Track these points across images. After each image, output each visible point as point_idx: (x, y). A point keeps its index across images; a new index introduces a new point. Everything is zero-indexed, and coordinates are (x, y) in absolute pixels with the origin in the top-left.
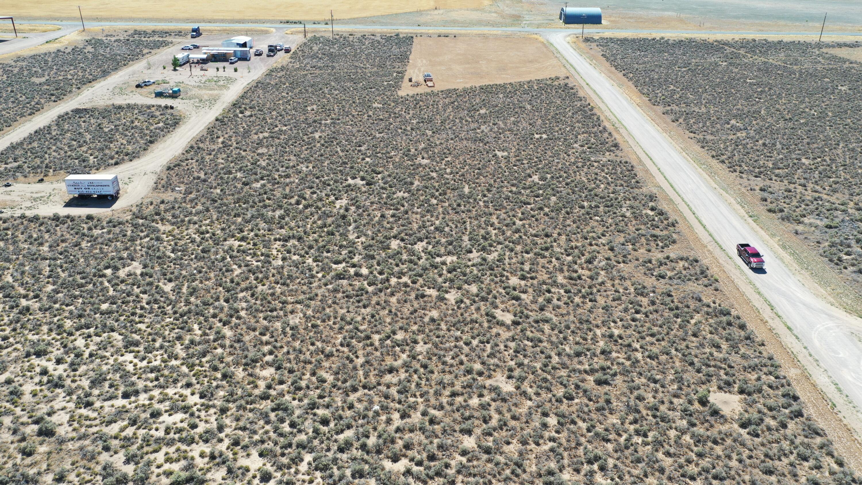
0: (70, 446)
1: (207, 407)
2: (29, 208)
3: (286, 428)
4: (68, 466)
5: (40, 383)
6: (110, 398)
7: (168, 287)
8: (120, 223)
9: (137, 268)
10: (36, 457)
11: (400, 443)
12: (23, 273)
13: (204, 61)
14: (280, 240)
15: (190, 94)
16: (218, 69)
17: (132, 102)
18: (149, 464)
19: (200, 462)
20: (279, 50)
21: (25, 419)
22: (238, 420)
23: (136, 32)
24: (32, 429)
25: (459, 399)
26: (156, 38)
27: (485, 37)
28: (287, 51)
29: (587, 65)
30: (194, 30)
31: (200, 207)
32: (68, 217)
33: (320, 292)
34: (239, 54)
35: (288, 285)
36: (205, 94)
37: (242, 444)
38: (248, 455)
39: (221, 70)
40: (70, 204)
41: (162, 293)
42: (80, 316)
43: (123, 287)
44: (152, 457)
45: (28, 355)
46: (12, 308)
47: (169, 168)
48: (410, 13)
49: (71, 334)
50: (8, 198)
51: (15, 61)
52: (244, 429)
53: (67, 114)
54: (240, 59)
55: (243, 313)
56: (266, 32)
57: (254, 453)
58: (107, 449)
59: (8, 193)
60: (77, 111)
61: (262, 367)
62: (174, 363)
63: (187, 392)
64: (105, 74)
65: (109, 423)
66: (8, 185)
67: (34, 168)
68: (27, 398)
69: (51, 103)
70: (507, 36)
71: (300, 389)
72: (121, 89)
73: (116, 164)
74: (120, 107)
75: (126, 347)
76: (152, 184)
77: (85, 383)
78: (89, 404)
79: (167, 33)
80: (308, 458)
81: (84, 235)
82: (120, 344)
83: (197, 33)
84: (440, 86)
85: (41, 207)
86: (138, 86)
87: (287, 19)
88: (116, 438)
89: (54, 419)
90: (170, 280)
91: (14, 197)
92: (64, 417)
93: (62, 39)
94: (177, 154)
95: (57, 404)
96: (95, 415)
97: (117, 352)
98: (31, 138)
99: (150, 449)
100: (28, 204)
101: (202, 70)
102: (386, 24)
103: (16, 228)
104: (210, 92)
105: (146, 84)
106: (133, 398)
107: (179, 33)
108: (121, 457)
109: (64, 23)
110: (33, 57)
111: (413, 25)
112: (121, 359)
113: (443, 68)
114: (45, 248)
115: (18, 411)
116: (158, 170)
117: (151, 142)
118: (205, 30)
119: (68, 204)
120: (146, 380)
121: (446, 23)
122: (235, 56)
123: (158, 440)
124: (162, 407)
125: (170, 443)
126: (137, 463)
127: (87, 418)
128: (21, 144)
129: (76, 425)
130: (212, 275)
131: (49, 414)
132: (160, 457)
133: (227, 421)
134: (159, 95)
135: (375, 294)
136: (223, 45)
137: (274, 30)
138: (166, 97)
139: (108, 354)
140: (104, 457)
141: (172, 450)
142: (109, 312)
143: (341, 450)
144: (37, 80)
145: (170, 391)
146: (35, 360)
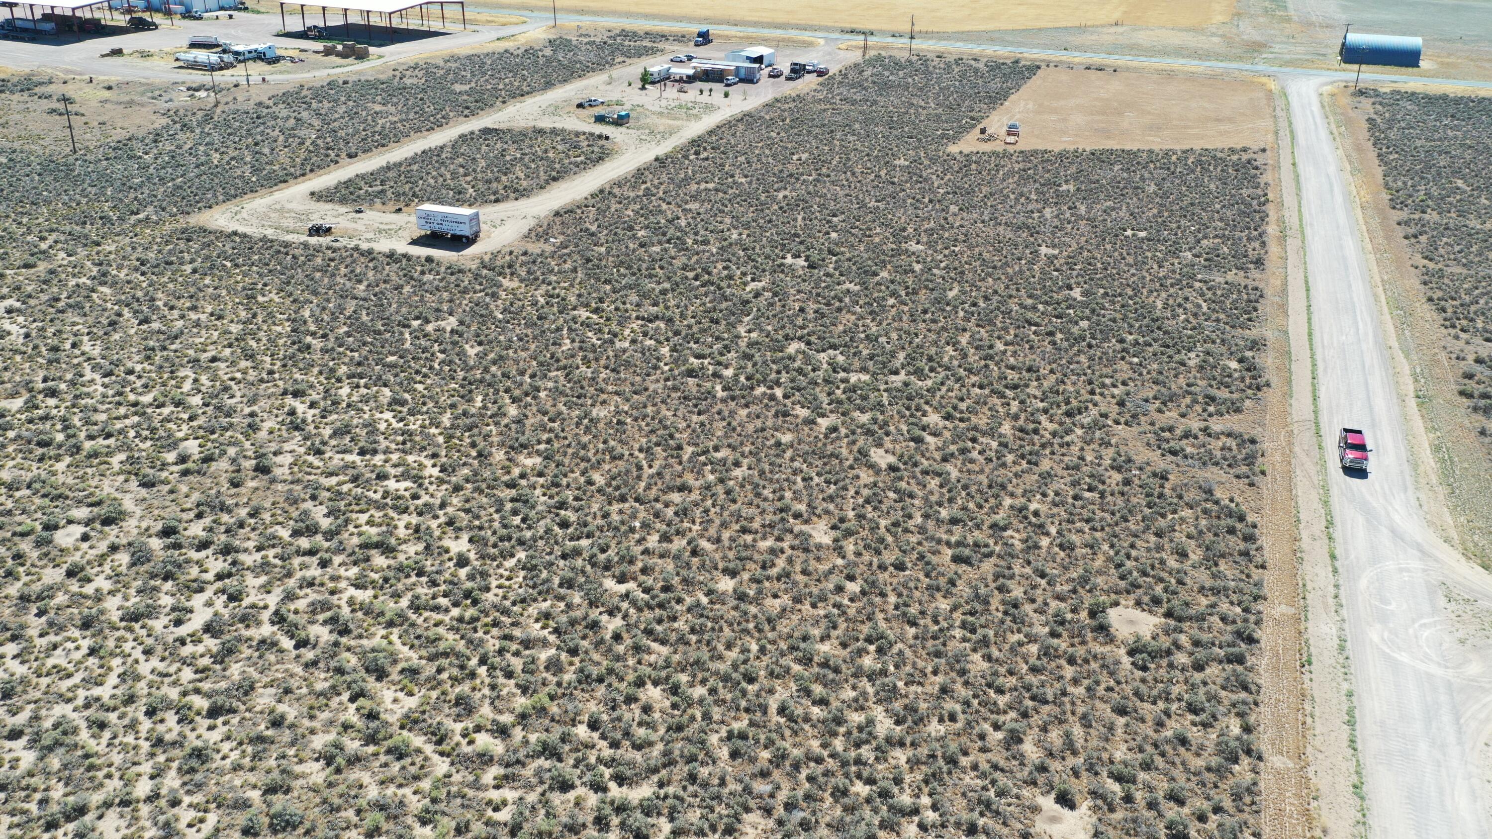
0: (280, 487)
1: (441, 481)
2: (368, 240)
3: (517, 520)
4: (267, 504)
5: (282, 423)
6: (344, 452)
7: (472, 351)
8: (460, 271)
9: (451, 323)
10: (242, 490)
11: (640, 565)
12: (324, 309)
13: (691, 79)
14: (643, 319)
15: (642, 121)
16: (701, 92)
17: (559, 126)
18: (347, 521)
19: (402, 532)
20: (809, 72)
21: (250, 453)
22: (467, 501)
23: (624, 34)
24: (249, 464)
25: (749, 538)
26: (647, 43)
27: (1169, 75)
28: (821, 73)
29: (1323, 133)
30: (700, 35)
31: (568, 266)
32: (405, 256)
33: (652, 387)
34: (742, 73)
35: (618, 372)
36: (663, 123)
37: (457, 524)
38: (457, 538)
39: (706, 93)
40: (416, 242)
41: (462, 354)
42: (359, 364)
43: (423, 342)
44: (354, 516)
45: (285, 393)
46: (294, 343)
47: (557, 214)
48: (1066, 28)
49: (339, 380)
50: (353, 225)
51: (446, 61)
52: (467, 511)
53: (472, 133)
54: (742, 81)
55: (542, 394)
56: (808, 45)
57: (465, 537)
58: (314, 498)
59: (354, 221)
60: (486, 131)
61: (529, 455)
62: (433, 430)
63: (429, 463)
64: (548, 85)
65: (331, 474)
66: (359, 211)
67: (398, 195)
68: (263, 434)
69: (462, 119)
70: (1213, 77)
71: (557, 485)
72: (557, 108)
73: (497, 201)
74: (541, 132)
75: (390, 404)
76: (525, 230)
77: (327, 432)
78: (319, 452)
79: (664, 37)
80: (522, 555)
81: (412, 278)
82: (385, 401)
83: (705, 38)
84: (1026, 143)
85: (383, 240)
86: (580, 106)
87: (854, 26)
88: (328, 490)
89: (279, 459)
90: (480, 344)
91: (360, 226)
92: (287, 459)
93: (519, 37)
94: (578, 198)
95: (287, 447)
96: (321, 464)
97: (377, 408)
98: (414, 160)
99: (357, 508)
100: (370, 235)
101: (680, 91)
102: (1009, 43)
103: (342, 259)
104: (671, 122)
105: (591, 104)
106: (368, 457)
107: (681, 38)
108: (323, 510)
109: (535, 14)
110: (469, 58)
111: (1057, 48)
112: (378, 415)
113: (1054, 117)
114: (362, 287)
115: (247, 444)
116: (542, 215)
117: (555, 179)
118: (720, 36)
119: (415, 242)
120: (393, 441)
121: (1116, 48)
122: (737, 75)
123: (370, 501)
124: (393, 471)
125: (379, 507)
126: (337, 518)
127: (311, 466)
128: (400, 164)
129: (296, 469)
130: (533, 347)
131: (275, 454)
132: (364, 518)
133: (455, 501)
134: (600, 119)
135: (724, 401)
136: (726, 58)
137: (822, 42)
138: (608, 123)
139: (366, 408)
140: (309, 505)
141: (378, 515)
142: (393, 366)
143: (564, 556)
144: (458, 88)
145: (410, 459)
146: (289, 400)
